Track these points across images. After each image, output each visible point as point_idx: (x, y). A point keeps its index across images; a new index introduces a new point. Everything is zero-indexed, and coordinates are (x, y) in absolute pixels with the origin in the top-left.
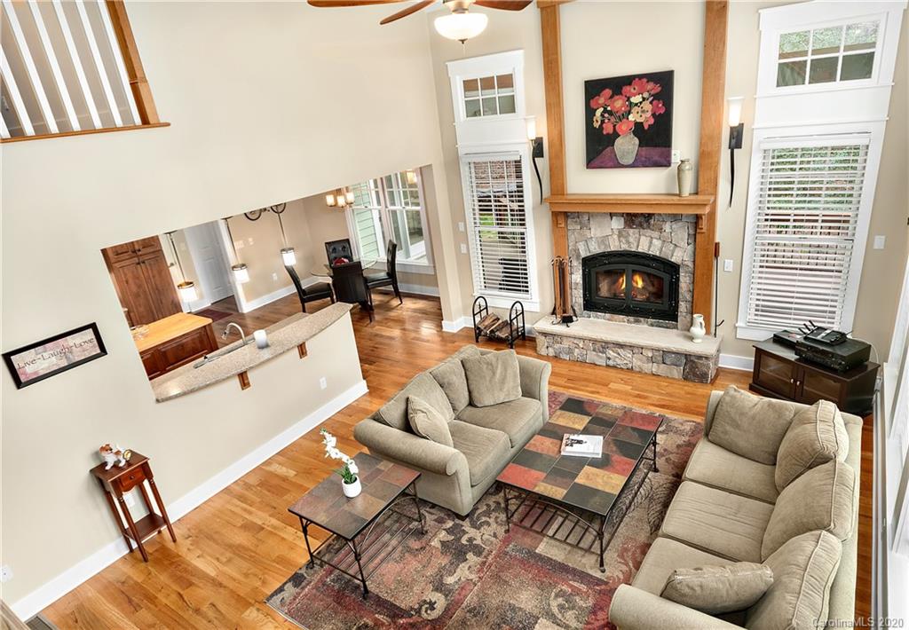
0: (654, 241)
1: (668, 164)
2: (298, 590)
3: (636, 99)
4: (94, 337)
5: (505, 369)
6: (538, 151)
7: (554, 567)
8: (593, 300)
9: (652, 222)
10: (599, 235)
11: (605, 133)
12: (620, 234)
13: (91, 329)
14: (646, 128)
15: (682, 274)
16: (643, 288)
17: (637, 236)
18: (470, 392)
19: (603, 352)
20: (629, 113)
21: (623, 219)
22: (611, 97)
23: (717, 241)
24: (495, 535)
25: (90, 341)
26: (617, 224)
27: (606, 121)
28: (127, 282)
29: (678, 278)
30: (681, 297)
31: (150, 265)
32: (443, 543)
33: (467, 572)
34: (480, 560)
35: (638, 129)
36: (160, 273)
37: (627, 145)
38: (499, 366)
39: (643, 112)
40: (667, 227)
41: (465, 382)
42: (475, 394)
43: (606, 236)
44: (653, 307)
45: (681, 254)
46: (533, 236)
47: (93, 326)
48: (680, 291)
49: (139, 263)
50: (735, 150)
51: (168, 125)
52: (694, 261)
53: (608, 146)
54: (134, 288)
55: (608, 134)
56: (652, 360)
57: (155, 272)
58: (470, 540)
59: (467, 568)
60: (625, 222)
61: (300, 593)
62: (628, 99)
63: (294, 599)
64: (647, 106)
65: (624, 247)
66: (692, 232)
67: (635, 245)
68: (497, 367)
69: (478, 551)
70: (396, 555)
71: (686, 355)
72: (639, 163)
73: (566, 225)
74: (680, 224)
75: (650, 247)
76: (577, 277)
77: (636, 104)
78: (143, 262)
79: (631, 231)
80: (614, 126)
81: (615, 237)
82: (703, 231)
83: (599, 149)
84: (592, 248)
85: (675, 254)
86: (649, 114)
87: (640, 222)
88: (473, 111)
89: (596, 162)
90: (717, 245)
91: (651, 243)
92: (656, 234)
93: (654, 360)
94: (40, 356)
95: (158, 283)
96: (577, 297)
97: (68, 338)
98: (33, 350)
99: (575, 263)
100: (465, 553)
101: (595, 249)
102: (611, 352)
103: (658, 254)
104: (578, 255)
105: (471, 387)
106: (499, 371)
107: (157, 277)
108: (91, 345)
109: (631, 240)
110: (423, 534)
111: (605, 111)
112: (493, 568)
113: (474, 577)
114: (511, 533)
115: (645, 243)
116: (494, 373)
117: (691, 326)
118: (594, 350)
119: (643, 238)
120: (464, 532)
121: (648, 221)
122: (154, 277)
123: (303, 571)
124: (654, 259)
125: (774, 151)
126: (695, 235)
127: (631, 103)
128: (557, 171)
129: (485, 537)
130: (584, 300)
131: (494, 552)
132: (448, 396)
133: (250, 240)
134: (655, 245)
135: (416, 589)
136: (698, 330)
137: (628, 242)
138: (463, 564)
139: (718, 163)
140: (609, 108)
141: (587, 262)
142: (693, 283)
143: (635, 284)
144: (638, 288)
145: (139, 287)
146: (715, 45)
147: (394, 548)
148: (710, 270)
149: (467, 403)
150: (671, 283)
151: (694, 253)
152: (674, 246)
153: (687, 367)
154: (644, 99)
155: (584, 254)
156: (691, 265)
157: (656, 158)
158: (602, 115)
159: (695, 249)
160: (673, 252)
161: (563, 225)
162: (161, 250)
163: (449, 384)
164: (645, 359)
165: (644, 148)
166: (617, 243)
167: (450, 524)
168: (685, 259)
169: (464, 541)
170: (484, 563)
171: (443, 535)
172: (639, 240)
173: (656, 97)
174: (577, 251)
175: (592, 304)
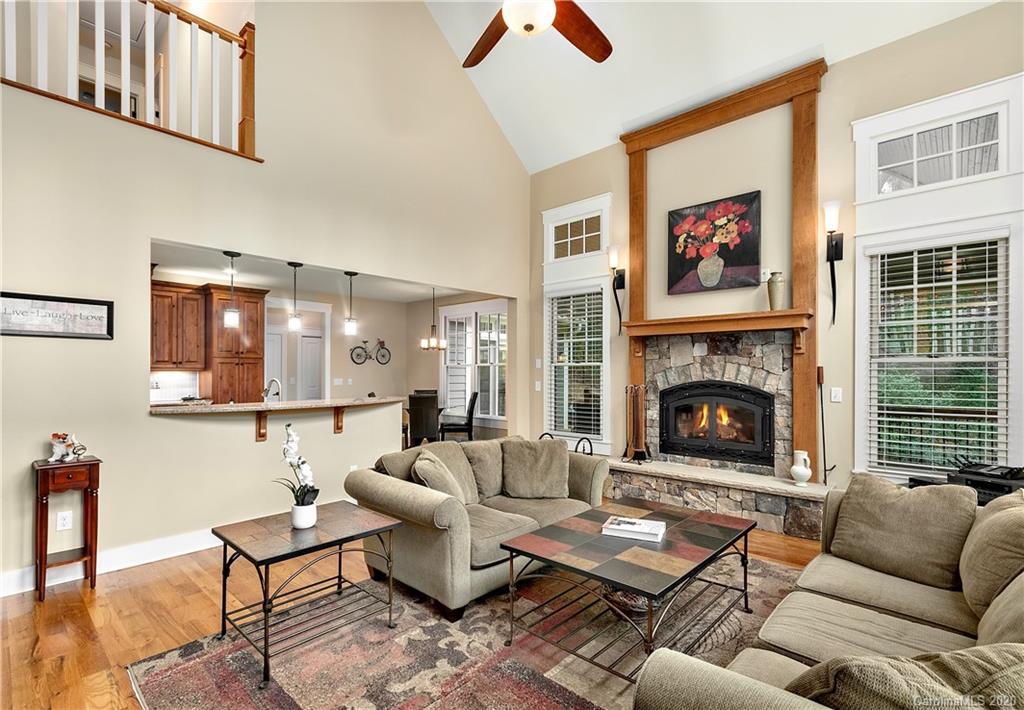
0: (742, 367)
1: (757, 284)
2: (180, 660)
3: (722, 221)
4: (105, 316)
5: (552, 459)
6: (619, 282)
7: (567, 701)
8: (670, 440)
9: (740, 346)
10: (679, 364)
11: (688, 257)
12: (703, 362)
13: (106, 307)
14: (732, 247)
15: (777, 406)
16: (729, 425)
17: (723, 363)
18: (504, 477)
19: (680, 495)
20: (714, 235)
21: (706, 345)
22: (695, 222)
23: (819, 365)
24: (489, 646)
25: (100, 318)
26: (700, 350)
27: (690, 246)
28: (221, 378)
29: (773, 410)
30: (777, 434)
31: (248, 368)
32: (411, 642)
33: (428, 683)
34: (455, 670)
35: (723, 251)
36: (255, 378)
37: (711, 268)
38: (544, 454)
39: (728, 233)
40: (757, 351)
41: (501, 465)
42: (509, 479)
43: (687, 364)
44: (743, 448)
45: (775, 383)
46: (609, 370)
47: (110, 305)
48: (776, 426)
49: (237, 364)
50: (835, 262)
51: (261, 161)
52: (792, 390)
53: (691, 269)
54: (225, 385)
55: (691, 258)
56: (741, 505)
57: (250, 376)
58: (451, 645)
59: (430, 677)
60: (709, 349)
61: (180, 665)
62: (713, 223)
63: (166, 671)
64: (733, 227)
65: (708, 376)
66: (787, 355)
67: (720, 373)
68: (541, 454)
69: (456, 658)
70: (338, 645)
71: (787, 497)
72: (725, 284)
73: (644, 354)
74: (772, 347)
75: (737, 375)
76: (653, 413)
77: (721, 227)
78: (242, 364)
79: (716, 358)
80: (698, 250)
81: (698, 365)
82: (801, 351)
83: (681, 273)
84: (671, 379)
85: (767, 383)
86: (736, 233)
87: (726, 348)
88: (561, 251)
89: (678, 287)
90: (820, 370)
91: (739, 370)
92: (744, 360)
93: (744, 506)
94: (35, 310)
95: (250, 386)
96: (653, 436)
97: (76, 305)
98: (30, 301)
99: (652, 397)
100: (437, 658)
101: (675, 380)
102: (689, 495)
103: (747, 383)
104: (656, 388)
105: (506, 471)
106: (542, 460)
107: (250, 381)
108: (98, 322)
109: (716, 368)
110: (390, 627)
111: (689, 236)
112: (469, 684)
113: (435, 691)
114: (513, 647)
115: (734, 371)
116: (537, 460)
117: (793, 464)
118: (669, 493)
119: (729, 365)
120: (448, 634)
121: (735, 346)
122: (248, 380)
123: (205, 642)
124: (744, 389)
125: (883, 257)
126: (792, 358)
127: (716, 226)
128: (638, 301)
129: (476, 644)
130: (661, 440)
131: (480, 664)
132: (475, 475)
133: (350, 380)
134: (744, 373)
135: (341, 690)
136: (801, 469)
137: (712, 371)
138: (426, 671)
139: (815, 275)
140: (692, 234)
141: (664, 395)
142: (792, 416)
143: (719, 421)
144: (722, 426)
145: (231, 385)
146: (804, 160)
147: (342, 637)
148: (813, 398)
149: (498, 489)
150: (764, 417)
151: (792, 380)
152: (766, 372)
153: (789, 516)
154: (729, 221)
155: (661, 386)
156: (787, 394)
157: (742, 277)
158: (685, 241)
159: (792, 374)
160: (765, 379)
161: (640, 354)
162: (262, 358)
163: (480, 460)
164: (732, 504)
165: (730, 268)
166: (699, 372)
167: (432, 622)
168: (781, 387)
169: (442, 644)
170: (458, 676)
171: (416, 633)
172: (725, 367)
173: (742, 217)
174: (654, 382)
175: (669, 447)
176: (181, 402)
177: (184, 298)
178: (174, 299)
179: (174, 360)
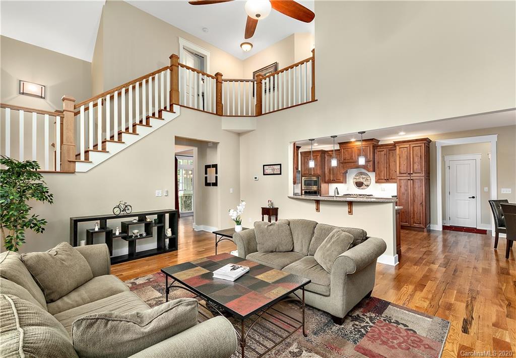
28: (401, 187)
31: (415, 181)
36: (420, 187)
49: (409, 180)
54: (403, 190)
78: (412, 179)
95: (417, 191)
97: (275, 166)
98: (268, 166)
107: (417, 188)
108: (278, 170)
145: (406, 190)
176: (391, 197)
177: (389, 150)
178: (385, 151)
179: (386, 178)
